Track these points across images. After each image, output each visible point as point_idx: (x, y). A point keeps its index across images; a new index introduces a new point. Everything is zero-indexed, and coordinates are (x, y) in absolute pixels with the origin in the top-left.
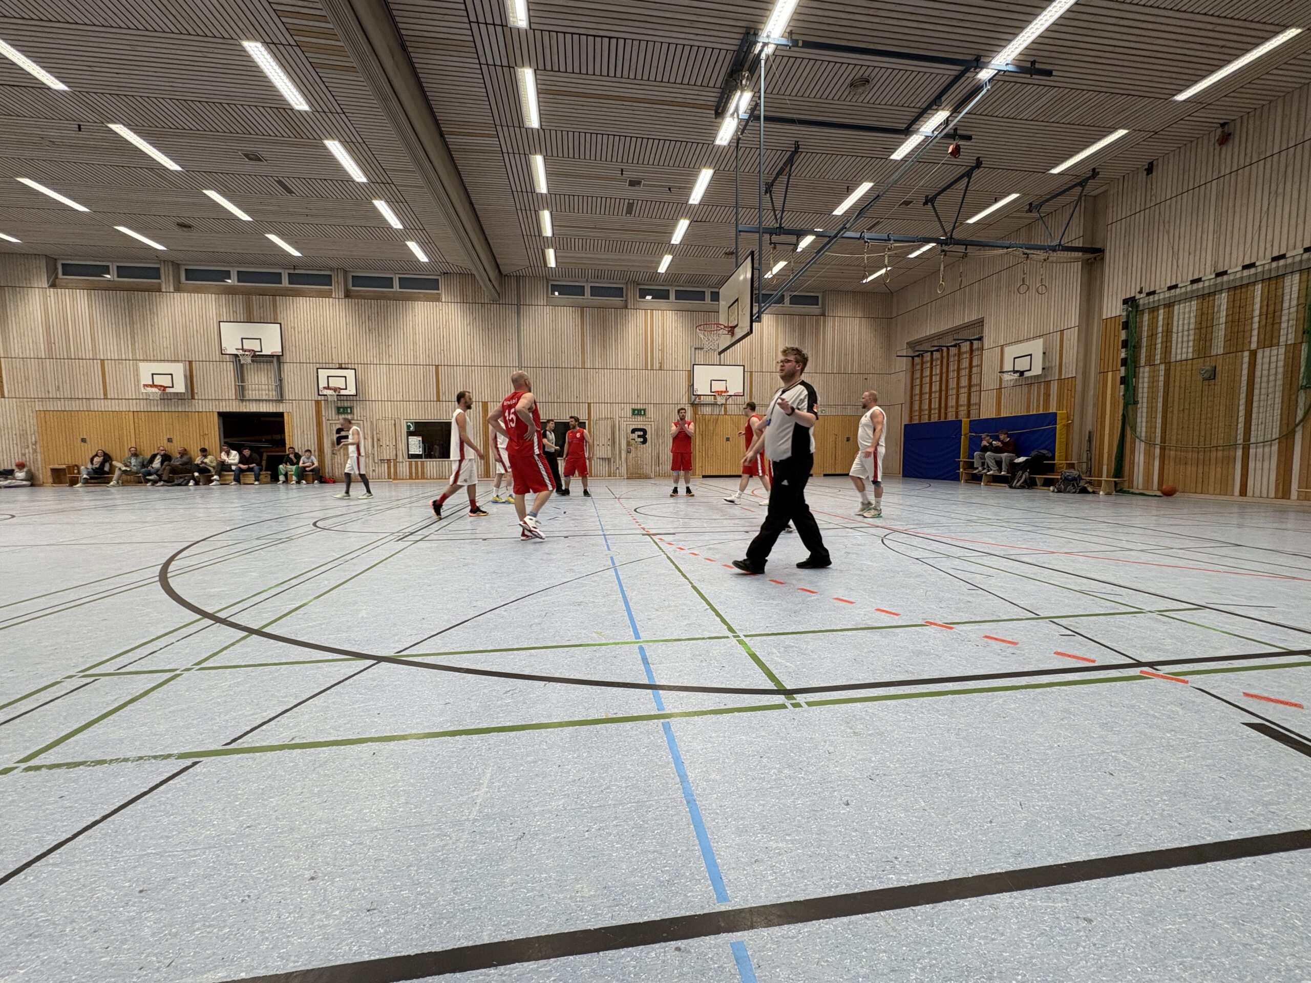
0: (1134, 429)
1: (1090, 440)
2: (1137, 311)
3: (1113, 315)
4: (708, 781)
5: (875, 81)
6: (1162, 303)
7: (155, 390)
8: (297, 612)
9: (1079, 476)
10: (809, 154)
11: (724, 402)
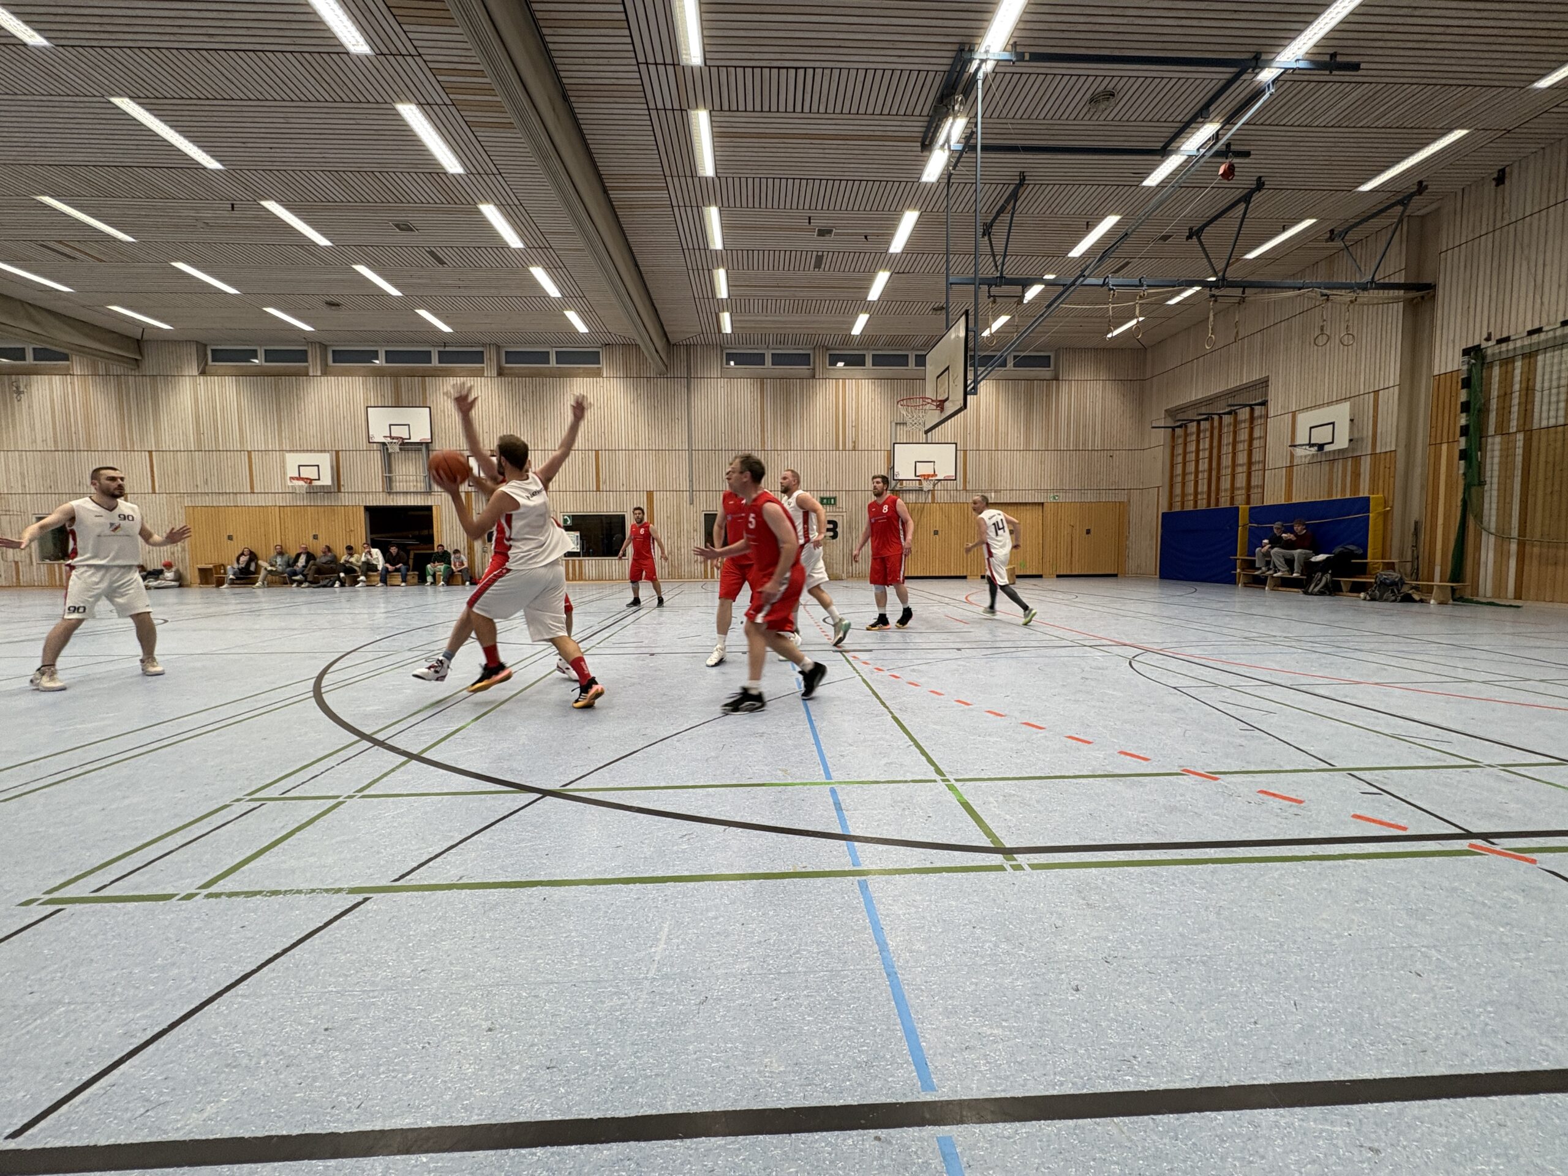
0: (1479, 517)
1: (1416, 533)
2: (1483, 364)
3: (1449, 370)
4: (911, 951)
5: (1121, 94)
6: (1519, 352)
7: (301, 483)
8: (455, 736)
9: (1401, 579)
10: (1037, 187)
11: (931, 487)
